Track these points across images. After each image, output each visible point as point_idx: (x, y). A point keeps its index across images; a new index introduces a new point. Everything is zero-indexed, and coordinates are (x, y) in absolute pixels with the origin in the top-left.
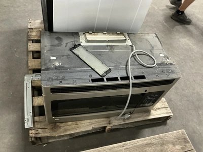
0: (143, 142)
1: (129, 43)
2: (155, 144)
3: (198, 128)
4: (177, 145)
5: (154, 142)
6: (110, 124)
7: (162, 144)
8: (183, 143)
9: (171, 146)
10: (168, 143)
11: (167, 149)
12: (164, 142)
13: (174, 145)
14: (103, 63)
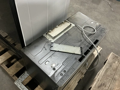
0: (104, 72)
1: (73, 25)
2: (108, 68)
3: (112, 47)
4: (115, 61)
5: (107, 67)
6: (83, 74)
7: (111, 66)
8: (117, 59)
9: (114, 64)
10: (112, 64)
11: (114, 67)
12: (111, 64)
13: (115, 63)
14: (74, 46)
